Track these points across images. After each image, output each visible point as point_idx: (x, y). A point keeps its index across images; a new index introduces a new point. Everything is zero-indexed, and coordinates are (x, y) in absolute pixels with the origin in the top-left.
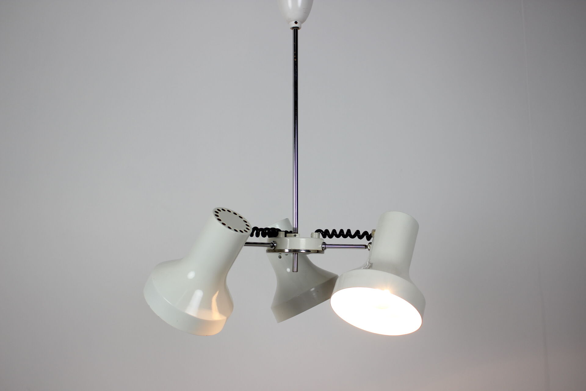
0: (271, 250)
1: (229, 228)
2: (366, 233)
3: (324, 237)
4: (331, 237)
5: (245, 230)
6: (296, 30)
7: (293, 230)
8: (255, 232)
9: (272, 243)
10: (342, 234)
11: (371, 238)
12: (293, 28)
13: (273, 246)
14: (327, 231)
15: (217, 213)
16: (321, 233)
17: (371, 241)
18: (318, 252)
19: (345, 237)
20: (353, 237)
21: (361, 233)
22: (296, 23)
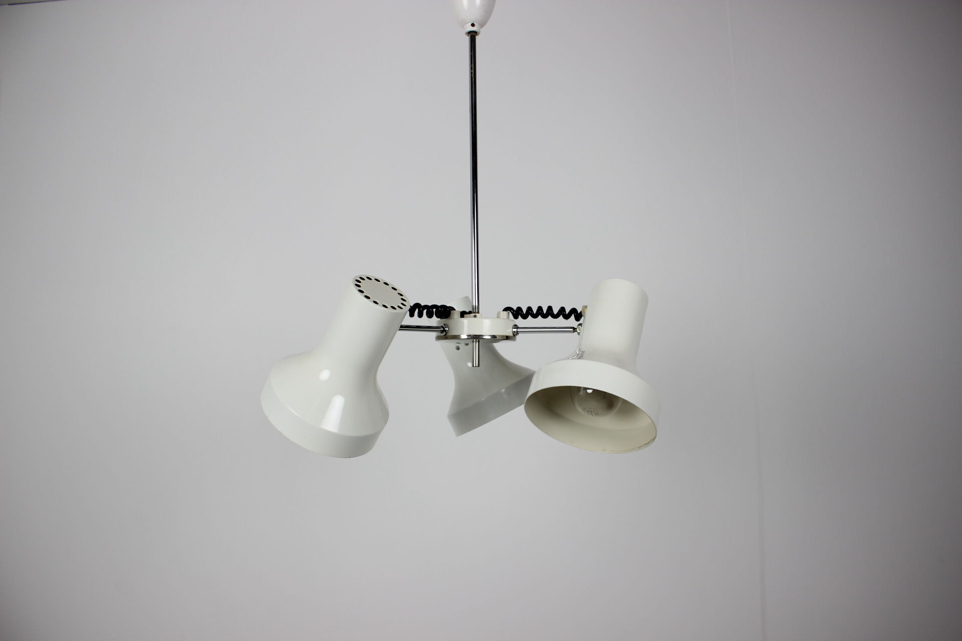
0: (441, 336)
1: (375, 302)
2: (574, 311)
3: (516, 317)
4: (525, 317)
5: (398, 306)
6: (473, 35)
7: (473, 309)
8: (417, 310)
9: (442, 327)
10: (540, 313)
11: (581, 318)
12: (469, 33)
13: (444, 330)
14: (519, 309)
15: (360, 282)
16: (511, 312)
17: (581, 322)
18: (507, 338)
19: (545, 316)
20: (555, 316)
21: (567, 311)
22: (473, 25)
